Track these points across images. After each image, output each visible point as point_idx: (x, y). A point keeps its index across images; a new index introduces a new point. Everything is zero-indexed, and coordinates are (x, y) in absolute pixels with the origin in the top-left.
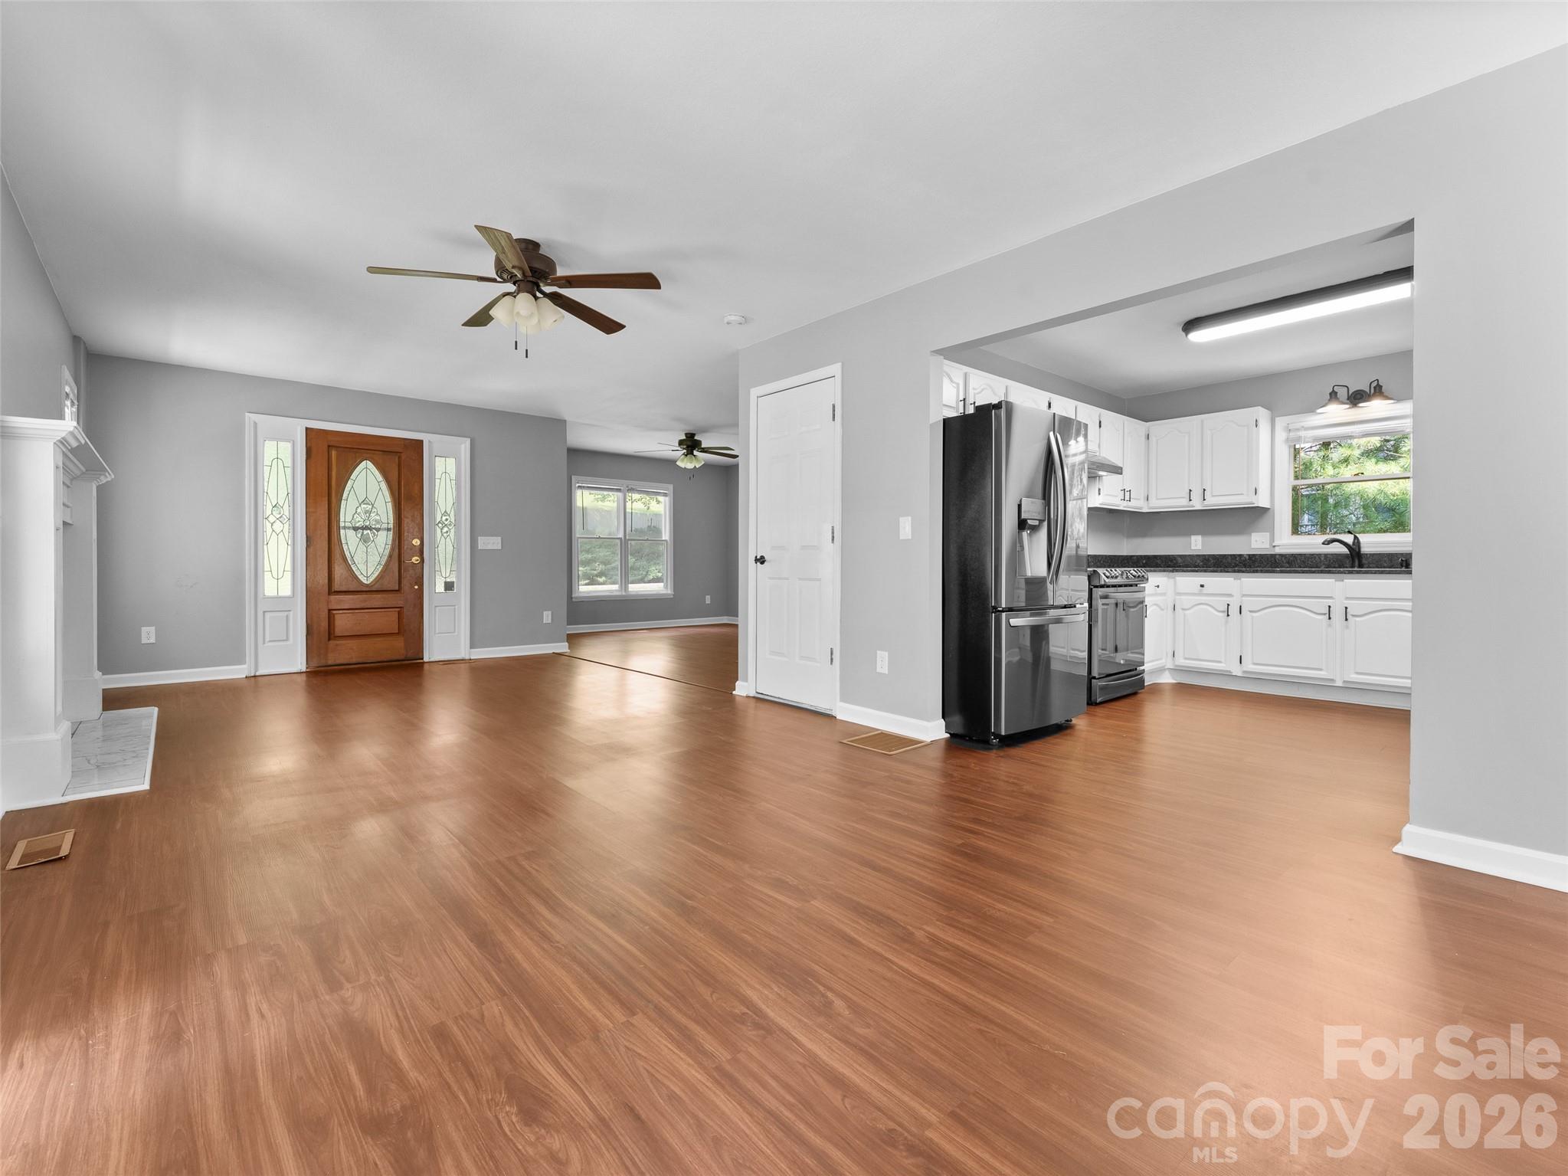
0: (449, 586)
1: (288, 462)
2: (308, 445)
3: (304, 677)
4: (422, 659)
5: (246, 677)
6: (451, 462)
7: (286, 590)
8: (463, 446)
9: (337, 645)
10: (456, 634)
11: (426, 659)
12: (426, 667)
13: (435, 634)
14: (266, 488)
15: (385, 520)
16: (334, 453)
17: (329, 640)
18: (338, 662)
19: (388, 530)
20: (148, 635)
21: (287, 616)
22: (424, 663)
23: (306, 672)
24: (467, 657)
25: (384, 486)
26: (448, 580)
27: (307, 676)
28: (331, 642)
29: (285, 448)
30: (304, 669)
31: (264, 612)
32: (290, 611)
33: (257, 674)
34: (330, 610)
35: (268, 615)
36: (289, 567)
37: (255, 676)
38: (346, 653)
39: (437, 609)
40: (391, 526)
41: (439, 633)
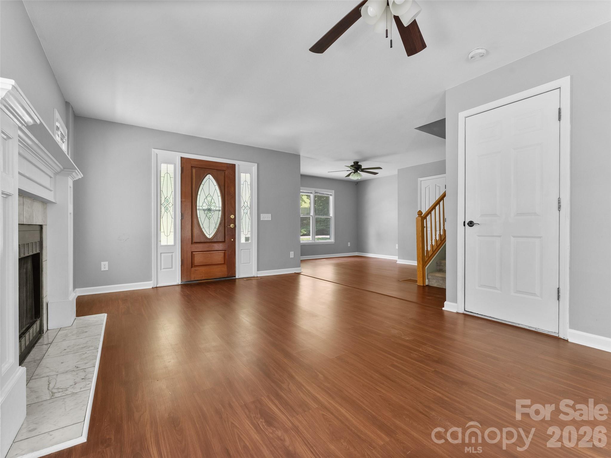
0: (247, 239)
1: (172, 175)
2: (182, 166)
3: (180, 287)
4: (235, 277)
5: (152, 288)
6: (248, 175)
7: (171, 242)
8: (254, 167)
9: (196, 270)
10: (251, 263)
11: (237, 277)
12: (237, 281)
13: (241, 264)
14: (162, 189)
15: (218, 206)
16: (194, 170)
17: (192, 267)
18: (196, 279)
19: (219, 210)
20: (105, 266)
21: (172, 255)
22: (236, 279)
23: (181, 284)
24: (256, 276)
25: (217, 187)
26: (247, 236)
27: (182, 287)
28: (193, 268)
29: (171, 167)
30: (180, 283)
31: (161, 253)
32: (173, 253)
33: (158, 286)
34: (192, 252)
35: (163, 255)
36: (172, 230)
37: (156, 287)
38: (199, 274)
39: (242, 251)
40: (220, 209)
41: (243, 263)
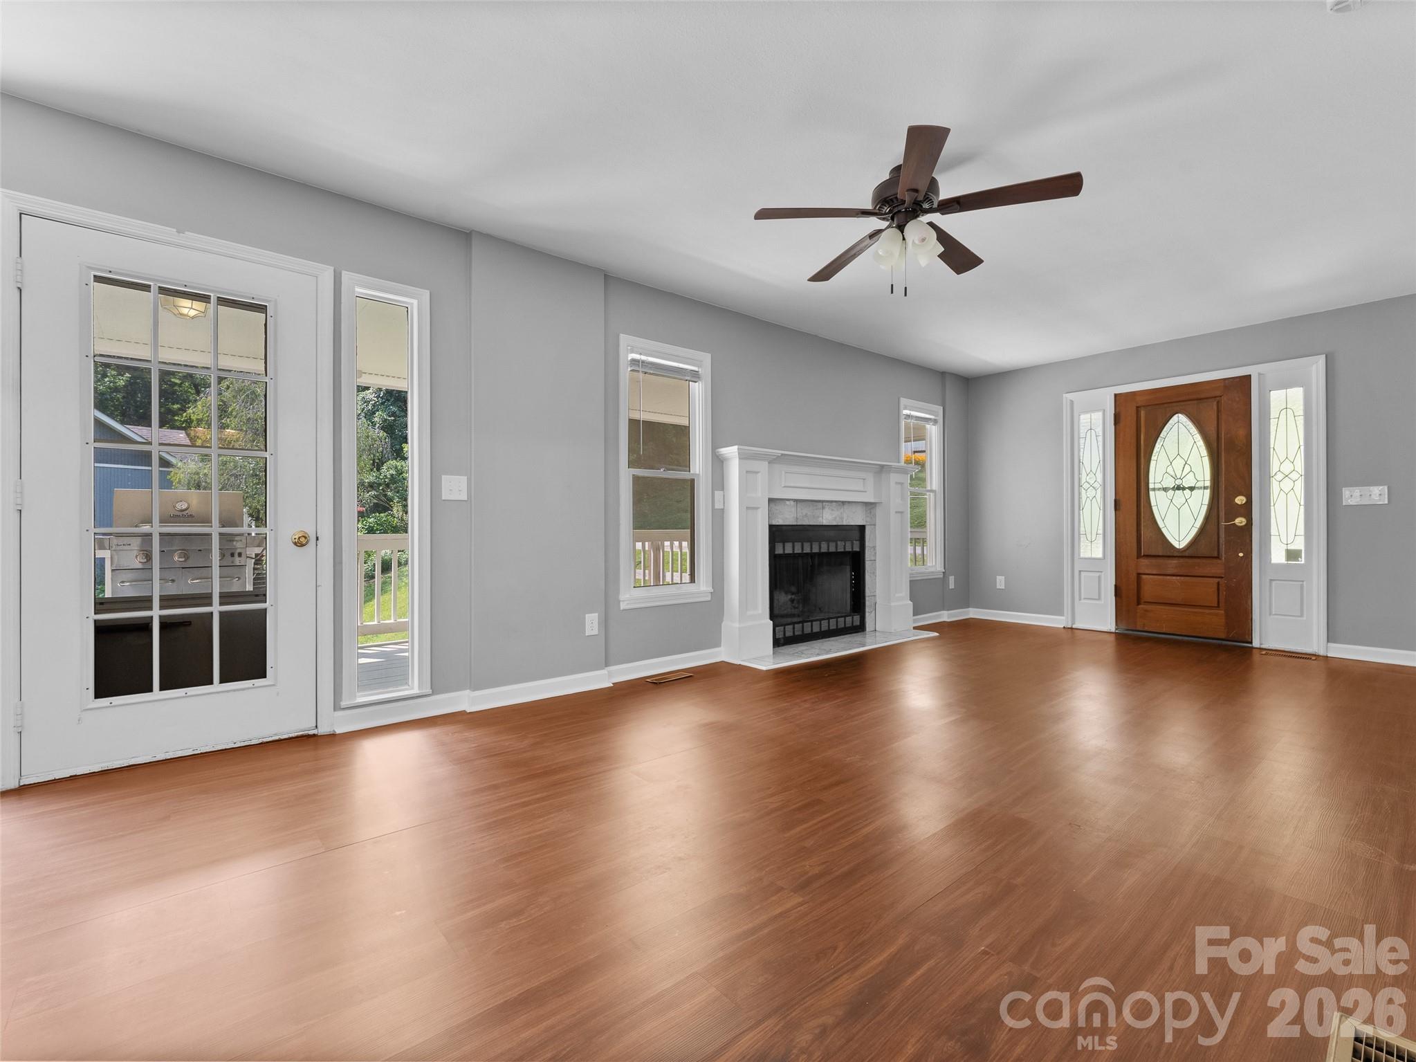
0: (1292, 555)
1: (1099, 430)
2: (1117, 411)
3: (1112, 638)
4: (1251, 643)
5: (1064, 627)
6: (1297, 394)
7: (1098, 553)
8: (1314, 367)
9: (1146, 611)
10: (1305, 618)
11: (1256, 643)
12: (1256, 653)
13: (1270, 614)
14: (1081, 458)
15: (1200, 477)
16: (1143, 413)
17: (1139, 603)
18: (1146, 629)
19: (1205, 488)
20: (1000, 582)
21: (1099, 577)
22: (1252, 648)
23: (1115, 633)
24: (1322, 653)
25: (1198, 437)
26: (1291, 547)
27: (1117, 639)
28: (1140, 606)
29: (1097, 416)
30: (1113, 630)
31: (1080, 571)
32: (1101, 572)
33: (1074, 627)
34: (1139, 574)
35: (1083, 574)
36: (1101, 531)
37: (1072, 628)
38: (1162, 620)
39: (1274, 583)
40: (1208, 484)
41: (1275, 614)
